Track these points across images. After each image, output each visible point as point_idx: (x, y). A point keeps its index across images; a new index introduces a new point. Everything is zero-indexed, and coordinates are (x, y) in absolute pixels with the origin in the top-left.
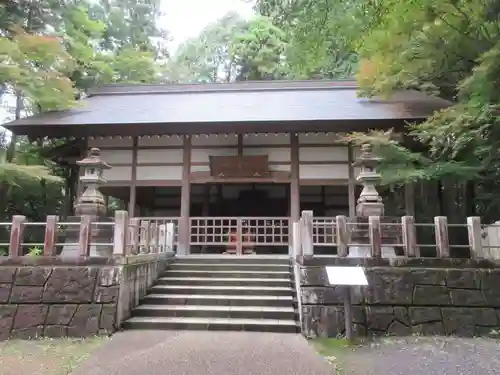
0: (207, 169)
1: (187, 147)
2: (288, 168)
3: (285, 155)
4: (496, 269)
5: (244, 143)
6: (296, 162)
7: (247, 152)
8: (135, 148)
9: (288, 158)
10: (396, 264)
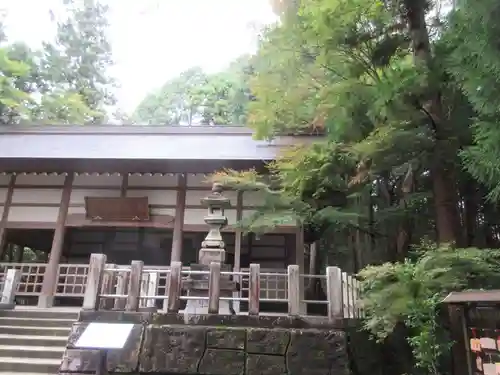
0: (83, 211)
1: (67, 187)
2: (171, 212)
3: (171, 198)
4: (311, 330)
5: (130, 184)
6: (181, 206)
7: (130, 194)
8: (12, 186)
9: (174, 202)
10: (192, 322)
